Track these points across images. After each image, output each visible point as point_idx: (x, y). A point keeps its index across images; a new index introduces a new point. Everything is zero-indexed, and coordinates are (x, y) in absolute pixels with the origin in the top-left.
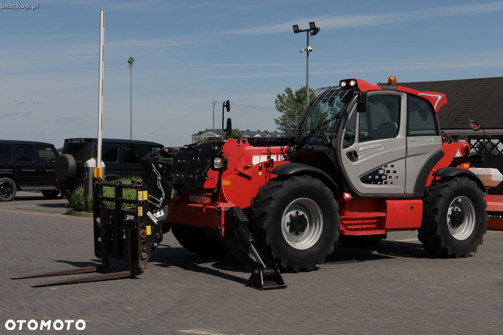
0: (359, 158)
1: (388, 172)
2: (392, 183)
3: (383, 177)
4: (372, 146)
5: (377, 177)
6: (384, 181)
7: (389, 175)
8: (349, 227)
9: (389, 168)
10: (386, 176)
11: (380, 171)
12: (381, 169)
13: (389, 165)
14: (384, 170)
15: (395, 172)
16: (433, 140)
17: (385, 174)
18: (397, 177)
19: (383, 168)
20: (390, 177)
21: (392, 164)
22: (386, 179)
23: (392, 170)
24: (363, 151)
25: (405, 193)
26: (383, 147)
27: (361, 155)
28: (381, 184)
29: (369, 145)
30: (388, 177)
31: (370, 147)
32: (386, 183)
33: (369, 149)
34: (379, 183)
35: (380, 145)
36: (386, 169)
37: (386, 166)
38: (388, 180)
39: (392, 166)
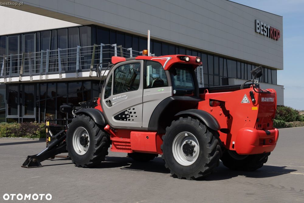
0: (113, 104)
1: (131, 113)
2: (133, 120)
3: (128, 116)
4: (120, 97)
5: (124, 116)
6: (128, 119)
7: (131, 115)
8: (118, 147)
9: (131, 110)
10: (129, 115)
11: (126, 112)
12: (126, 111)
13: (132, 108)
14: (128, 111)
15: (135, 113)
16: (163, 90)
17: (129, 114)
18: (136, 116)
19: (128, 110)
20: (132, 116)
21: (134, 107)
22: (129, 117)
23: (133, 111)
24: (115, 100)
25: (142, 127)
26: (127, 97)
27: (114, 102)
28: (126, 120)
29: (118, 96)
30: (130, 116)
31: (119, 97)
32: (129, 120)
33: (119, 98)
34: (125, 120)
35: (125, 96)
36: (130, 111)
37: (130, 109)
38: (131, 118)
39: (134, 109)
